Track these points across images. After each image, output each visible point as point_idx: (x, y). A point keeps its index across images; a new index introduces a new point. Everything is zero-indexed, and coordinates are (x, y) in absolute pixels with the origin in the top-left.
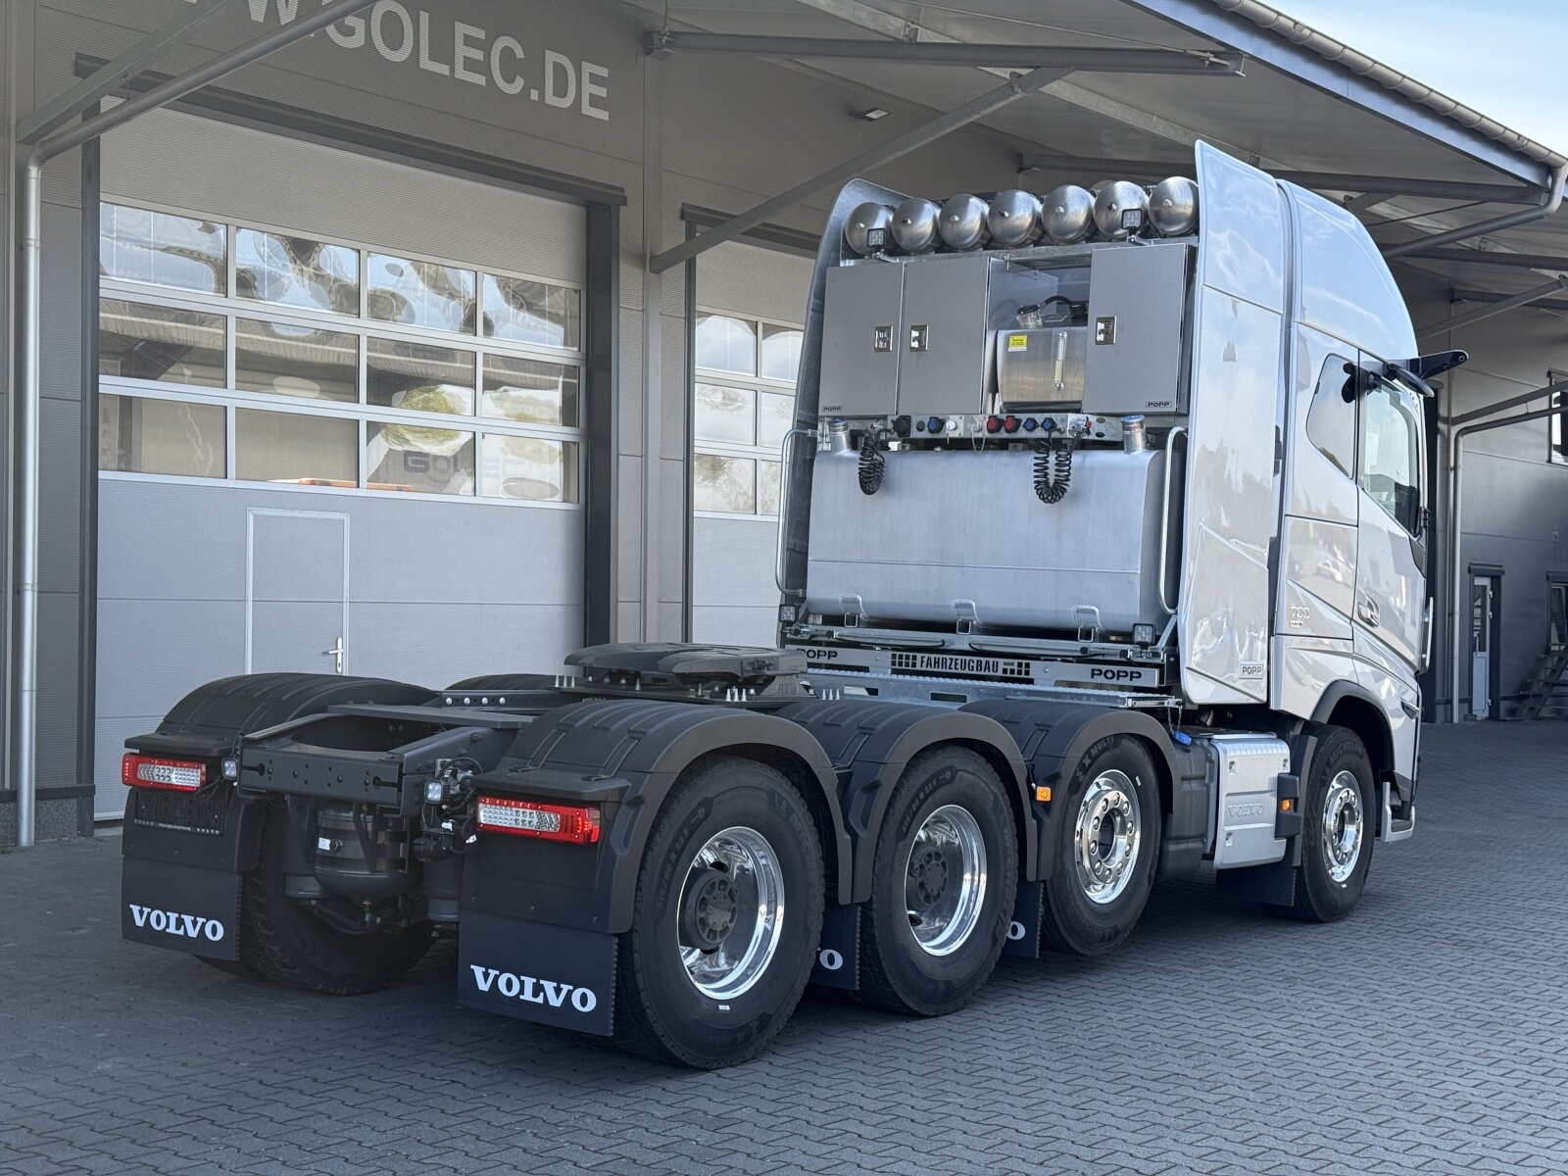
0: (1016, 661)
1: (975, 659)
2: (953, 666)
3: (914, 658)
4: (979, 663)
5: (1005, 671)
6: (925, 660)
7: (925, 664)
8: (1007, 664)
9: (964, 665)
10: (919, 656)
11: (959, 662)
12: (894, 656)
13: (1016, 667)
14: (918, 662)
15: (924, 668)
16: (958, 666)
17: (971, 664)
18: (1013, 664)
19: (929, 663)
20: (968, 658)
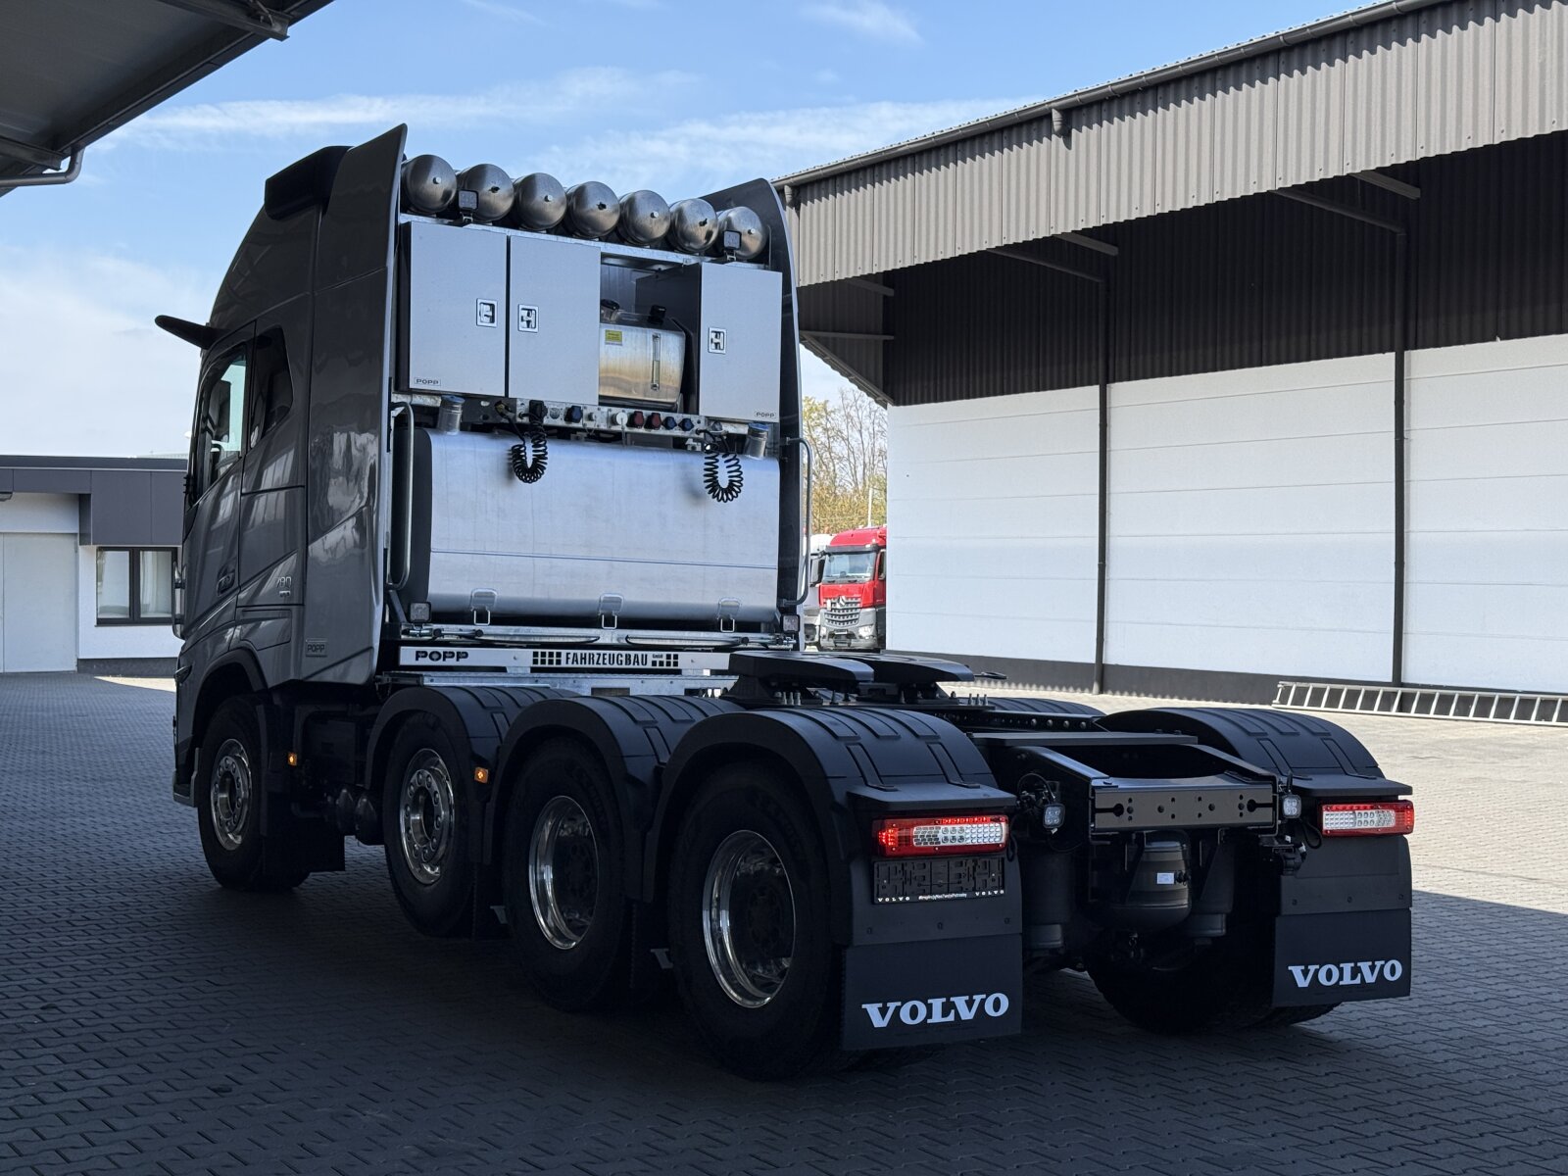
0: (665, 654)
1: (624, 653)
2: (601, 661)
3: (559, 655)
4: (628, 657)
5: (654, 663)
6: (571, 656)
7: (570, 661)
8: (657, 656)
9: (612, 659)
10: (564, 652)
11: (607, 657)
12: (535, 654)
13: (664, 659)
14: (563, 658)
15: (570, 665)
16: (607, 661)
17: (620, 658)
18: (661, 656)
19: (575, 660)
20: (616, 652)
